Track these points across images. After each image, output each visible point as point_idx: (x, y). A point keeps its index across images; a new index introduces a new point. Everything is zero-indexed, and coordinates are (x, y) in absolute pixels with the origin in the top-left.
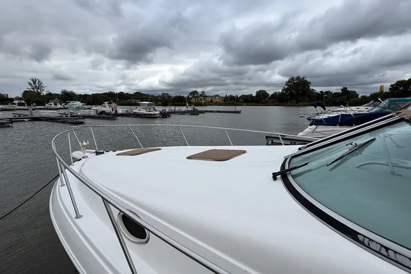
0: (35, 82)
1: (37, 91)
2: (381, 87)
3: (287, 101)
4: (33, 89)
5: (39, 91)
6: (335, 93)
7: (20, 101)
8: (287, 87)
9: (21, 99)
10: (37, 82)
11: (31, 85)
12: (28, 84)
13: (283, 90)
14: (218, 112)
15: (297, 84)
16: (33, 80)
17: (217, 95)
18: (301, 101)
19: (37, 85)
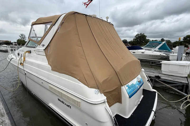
0: (22, 36)
1: (23, 39)
4: (22, 39)
5: (24, 39)
7: (15, 44)
9: (16, 43)
10: (23, 35)
11: (21, 37)
12: (19, 36)
16: (21, 35)
19: (23, 37)
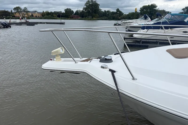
2: (136, 9)
3: (86, 17)
6: (113, 12)
8: (85, 7)
13: (84, 9)
14: (47, 23)
15: (92, 5)
17: (36, 11)
18: (94, 17)
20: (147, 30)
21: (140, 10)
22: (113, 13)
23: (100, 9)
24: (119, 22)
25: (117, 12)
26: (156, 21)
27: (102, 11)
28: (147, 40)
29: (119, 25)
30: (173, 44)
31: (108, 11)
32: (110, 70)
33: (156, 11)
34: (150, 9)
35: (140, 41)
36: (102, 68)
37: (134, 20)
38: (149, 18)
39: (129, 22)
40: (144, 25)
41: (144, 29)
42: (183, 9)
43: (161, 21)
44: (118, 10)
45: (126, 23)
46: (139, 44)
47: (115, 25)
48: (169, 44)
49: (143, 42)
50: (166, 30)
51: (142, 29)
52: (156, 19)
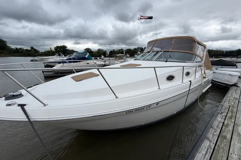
20: (63, 64)
21: (54, 49)
22: (27, 50)
23: (9, 46)
24: (36, 58)
25: (32, 49)
26: (68, 57)
27: (12, 48)
28: (64, 71)
29: (36, 61)
30: (77, 72)
31: (21, 49)
32: (19, 105)
33: (68, 50)
34: (63, 49)
35: (58, 72)
36: (7, 106)
37: (50, 57)
38: (63, 55)
39: (45, 59)
40: (59, 61)
41: (60, 63)
42: (85, 50)
43: (72, 57)
44: (32, 48)
45: (43, 59)
46: (57, 75)
47: (32, 61)
48: (74, 73)
49: (61, 73)
50: (70, 64)
51: (58, 63)
52: (68, 56)
